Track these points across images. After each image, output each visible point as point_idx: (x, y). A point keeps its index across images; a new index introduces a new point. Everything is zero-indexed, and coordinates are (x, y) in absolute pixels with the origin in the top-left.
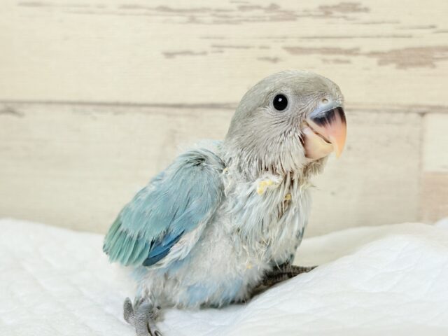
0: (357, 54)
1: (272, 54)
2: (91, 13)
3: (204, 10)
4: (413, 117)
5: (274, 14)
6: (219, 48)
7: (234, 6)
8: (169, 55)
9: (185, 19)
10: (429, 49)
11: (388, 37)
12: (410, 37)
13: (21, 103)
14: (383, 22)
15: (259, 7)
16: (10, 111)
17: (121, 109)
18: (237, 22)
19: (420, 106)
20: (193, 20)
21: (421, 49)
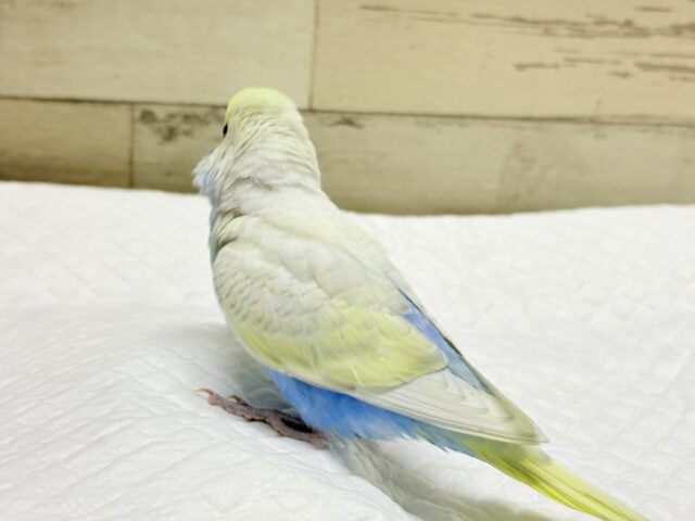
1: (622, 69)
2: (441, 20)
3: (558, 22)
5: (627, 30)
6: (572, 62)
7: (589, 20)
8: (521, 67)
9: (539, 30)
13: (360, 114)
15: (613, 23)
16: (349, 122)
17: (467, 121)
18: (591, 36)
20: (548, 32)
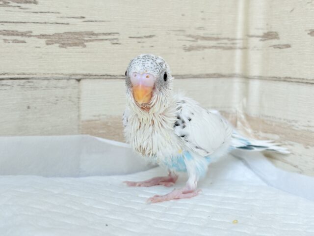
0: (30, 36)
4: (73, 82)
10: (80, 34)
11: (52, 23)
12: (68, 24)
14: (49, 12)
19: (77, 75)
21: (75, 33)
